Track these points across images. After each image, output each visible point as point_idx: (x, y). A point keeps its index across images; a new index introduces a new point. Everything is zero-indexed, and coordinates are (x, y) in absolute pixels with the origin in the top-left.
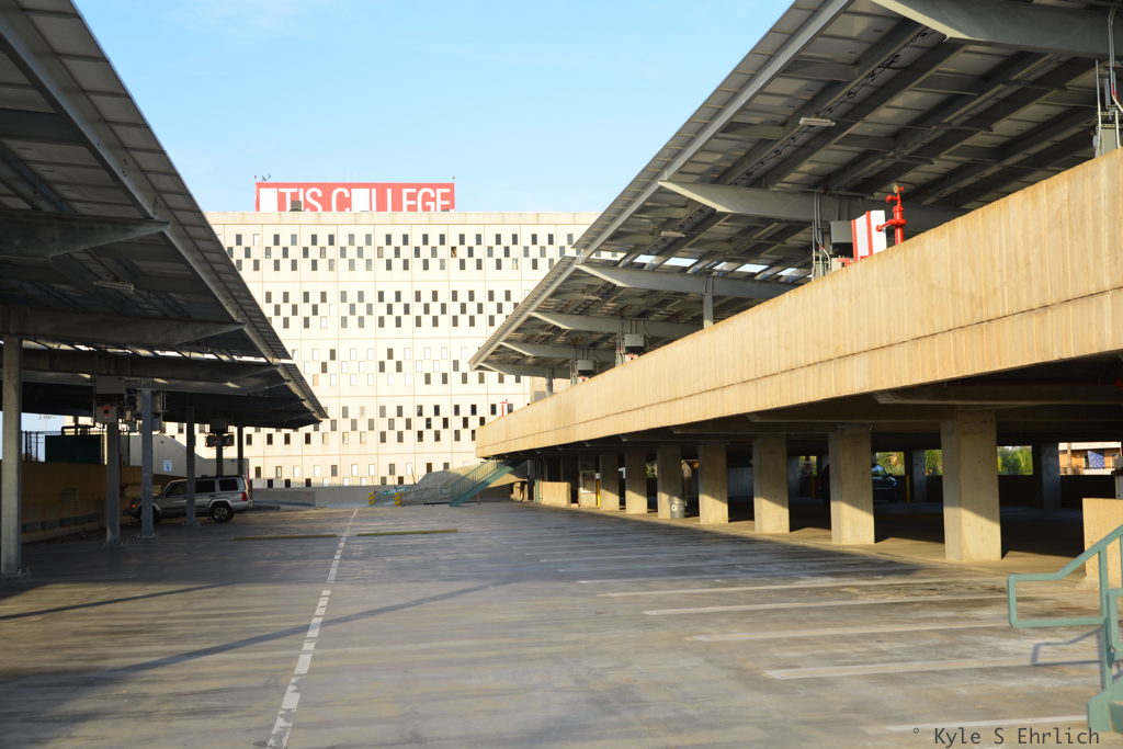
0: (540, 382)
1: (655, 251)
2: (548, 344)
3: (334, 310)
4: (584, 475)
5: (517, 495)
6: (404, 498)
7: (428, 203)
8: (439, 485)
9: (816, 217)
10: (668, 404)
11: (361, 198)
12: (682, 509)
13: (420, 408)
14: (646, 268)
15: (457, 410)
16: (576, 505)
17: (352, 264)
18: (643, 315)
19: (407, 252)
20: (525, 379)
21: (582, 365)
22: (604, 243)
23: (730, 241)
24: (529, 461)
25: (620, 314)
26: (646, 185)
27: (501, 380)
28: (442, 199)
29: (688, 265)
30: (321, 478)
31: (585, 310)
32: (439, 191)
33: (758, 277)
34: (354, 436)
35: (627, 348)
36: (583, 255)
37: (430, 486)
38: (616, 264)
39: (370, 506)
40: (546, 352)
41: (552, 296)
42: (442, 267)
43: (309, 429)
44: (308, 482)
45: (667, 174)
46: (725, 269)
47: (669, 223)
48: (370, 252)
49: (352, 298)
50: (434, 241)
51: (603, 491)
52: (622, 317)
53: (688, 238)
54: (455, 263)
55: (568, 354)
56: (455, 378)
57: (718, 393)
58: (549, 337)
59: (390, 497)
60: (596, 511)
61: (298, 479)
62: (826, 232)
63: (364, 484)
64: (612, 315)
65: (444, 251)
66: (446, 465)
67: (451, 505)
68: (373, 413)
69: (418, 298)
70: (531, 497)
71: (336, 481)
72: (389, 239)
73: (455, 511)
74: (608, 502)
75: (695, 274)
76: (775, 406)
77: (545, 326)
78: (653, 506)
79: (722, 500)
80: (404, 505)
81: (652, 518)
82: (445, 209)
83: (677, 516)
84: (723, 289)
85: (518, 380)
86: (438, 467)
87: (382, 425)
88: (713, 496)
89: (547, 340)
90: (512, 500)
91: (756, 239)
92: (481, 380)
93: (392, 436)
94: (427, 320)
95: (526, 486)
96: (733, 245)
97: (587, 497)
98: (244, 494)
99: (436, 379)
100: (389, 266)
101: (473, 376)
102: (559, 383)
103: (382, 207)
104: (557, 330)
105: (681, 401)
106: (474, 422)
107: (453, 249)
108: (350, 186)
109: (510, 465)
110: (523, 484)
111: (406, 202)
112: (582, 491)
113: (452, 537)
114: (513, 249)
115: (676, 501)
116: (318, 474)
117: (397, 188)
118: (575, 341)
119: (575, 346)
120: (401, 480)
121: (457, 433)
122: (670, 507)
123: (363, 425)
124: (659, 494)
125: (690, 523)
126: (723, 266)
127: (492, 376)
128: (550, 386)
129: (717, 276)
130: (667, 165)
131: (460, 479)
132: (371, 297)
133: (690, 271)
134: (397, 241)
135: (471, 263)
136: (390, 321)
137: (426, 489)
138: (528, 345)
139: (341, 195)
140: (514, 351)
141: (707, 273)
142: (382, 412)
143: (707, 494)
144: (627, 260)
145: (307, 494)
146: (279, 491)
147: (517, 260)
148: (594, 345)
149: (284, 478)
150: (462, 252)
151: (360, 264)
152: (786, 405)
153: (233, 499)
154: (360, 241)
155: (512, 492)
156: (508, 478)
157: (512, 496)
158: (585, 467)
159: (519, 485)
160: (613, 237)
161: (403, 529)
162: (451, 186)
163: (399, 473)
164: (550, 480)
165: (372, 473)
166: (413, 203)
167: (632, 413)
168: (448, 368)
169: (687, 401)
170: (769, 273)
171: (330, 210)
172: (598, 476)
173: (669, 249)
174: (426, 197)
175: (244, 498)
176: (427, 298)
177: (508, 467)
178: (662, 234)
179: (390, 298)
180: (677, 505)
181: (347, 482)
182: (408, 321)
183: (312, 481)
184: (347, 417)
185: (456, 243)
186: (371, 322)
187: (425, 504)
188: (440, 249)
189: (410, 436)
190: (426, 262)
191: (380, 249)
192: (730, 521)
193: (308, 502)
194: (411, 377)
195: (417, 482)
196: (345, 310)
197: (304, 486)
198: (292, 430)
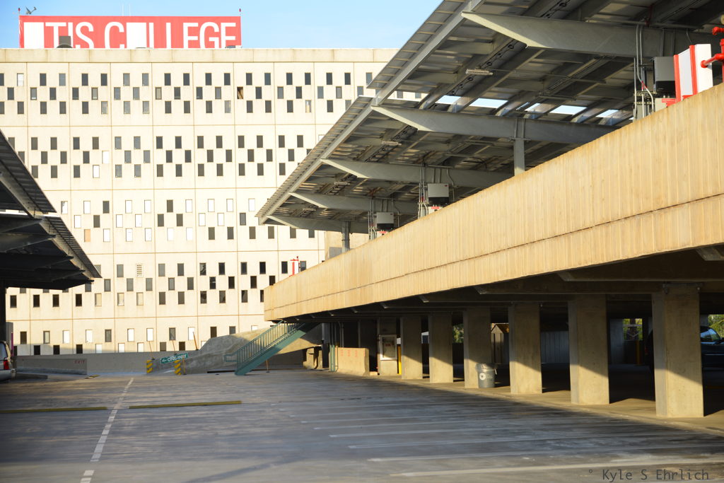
0: (336, 237)
1: (460, 92)
2: (343, 195)
3: (107, 157)
4: (384, 340)
5: (310, 362)
6: (185, 366)
7: (211, 39)
8: (224, 350)
9: (638, 52)
10: (472, 262)
11: (137, 33)
12: (491, 377)
13: (204, 266)
14: (450, 110)
15: (244, 268)
16: (375, 373)
17: (127, 106)
18: (448, 162)
19: (188, 93)
20: (320, 234)
21: (381, 218)
22: (402, 83)
23: (543, 79)
24: (323, 325)
25: (422, 161)
26: (449, 18)
27: (293, 235)
28: (227, 34)
29: (497, 107)
30: (94, 343)
31: (383, 157)
32: (224, 25)
33: (575, 120)
34: (130, 298)
35: (430, 199)
36: (381, 97)
37: (214, 352)
38: (417, 105)
39: (148, 374)
40: (341, 204)
41: (348, 140)
42: (227, 110)
43: (80, 289)
44: (79, 348)
45: (471, 5)
46: (537, 111)
47: (474, 60)
48: (147, 94)
49: (128, 144)
50: (218, 80)
51: (404, 358)
52: (425, 165)
53: (496, 76)
54: (242, 104)
55: (366, 205)
56: (242, 232)
57: (527, 248)
58: (345, 186)
59: (170, 365)
60: (397, 380)
61: (67, 344)
62: (649, 70)
63: (141, 350)
64: (414, 162)
65: (229, 93)
66: (232, 329)
67: (236, 374)
68: (151, 272)
69: (201, 144)
70: (326, 364)
71: (110, 347)
72: (168, 80)
74: (410, 370)
75: (505, 116)
76: (590, 264)
77: (339, 175)
78: (459, 374)
79: (534, 367)
80: (185, 374)
81: (458, 388)
82: (230, 45)
83: (486, 385)
84: (536, 133)
85: (312, 235)
86: (223, 332)
87: (161, 285)
88: (525, 363)
89: (341, 191)
90: (305, 368)
91: (572, 77)
92: (271, 235)
93: (172, 297)
94: (210, 169)
95: (320, 352)
96: (547, 84)
97: (387, 365)
98: (6, 361)
99: (221, 233)
100: (168, 108)
101: (262, 231)
102: (356, 238)
103: (160, 42)
104: (353, 179)
105: (487, 258)
106: (263, 281)
107: (240, 89)
108: (124, 20)
109: (302, 329)
110: (317, 349)
111: (187, 38)
112: (381, 357)
113: (235, 409)
114: (305, 89)
115: (485, 369)
116: (90, 339)
117: (177, 22)
118: (373, 191)
119: (373, 197)
120: (182, 345)
121: (244, 293)
122: (477, 376)
123: (140, 285)
124: (465, 361)
125: (500, 393)
126: (536, 108)
127: (283, 230)
128: (347, 241)
129: (530, 119)
131: (247, 345)
132: (148, 143)
133: (499, 114)
134: (177, 81)
135: (259, 105)
136: (169, 169)
137: (209, 356)
138: (321, 197)
139: (114, 29)
140: (306, 203)
141: (518, 115)
142: (162, 269)
143: (518, 361)
144: (429, 102)
145: (79, 361)
146: (47, 358)
147: (310, 102)
148: (394, 196)
149: (53, 343)
150: (249, 93)
151: (136, 106)
152: (601, 262)
154: (136, 81)
155: (305, 360)
156: (300, 343)
157: (305, 363)
158: (384, 331)
159: (312, 351)
160: (412, 76)
161: (182, 400)
162: (237, 20)
163: (180, 337)
164: (346, 346)
165: (150, 338)
166: (195, 38)
167: (433, 271)
168: (234, 221)
169: (493, 257)
170: (587, 115)
171: (103, 46)
172: (399, 341)
173: (475, 88)
174: (209, 31)
175: (6, 366)
176: (210, 143)
177: (300, 331)
178: (468, 71)
179: (169, 144)
180: (485, 373)
181: (122, 349)
182: (190, 169)
183: (84, 347)
184: (122, 276)
185: (243, 83)
186: (149, 170)
187: (208, 372)
188: (225, 90)
189: (192, 297)
190: (209, 105)
191: (158, 90)
192: (544, 391)
193: (79, 370)
194: (194, 232)
195: (199, 348)
196: (119, 157)
197: (75, 352)
198: (61, 291)
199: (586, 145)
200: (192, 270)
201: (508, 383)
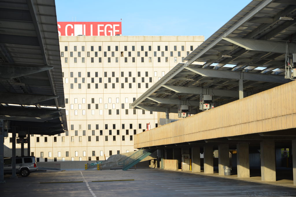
0: (163, 115)
1: (218, 62)
2: (168, 98)
4: (184, 157)
5: (152, 165)
6: (101, 167)
7: (109, 31)
8: (117, 160)
10: (226, 128)
11: (79, 29)
12: (229, 171)
13: (107, 125)
14: (214, 68)
15: (123, 126)
16: (181, 170)
17: (75, 59)
18: (212, 87)
19: (101, 54)
20: (155, 113)
21: (183, 107)
22: (198, 59)
24: (158, 150)
25: (201, 86)
26: (216, 38)
27: (144, 113)
28: (116, 29)
29: (232, 67)
30: (61, 157)
31: (186, 84)
32: (114, 26)
33: (263, 72)
34: (76, 138)
35: (205, 101)
36: (189, 63)
37: (112, 161)
38: (201, 67)
39: (86, 170)
40: (166, 102)
42: (117, 61)
43: (56, 136)
44: (55, 160)
45: (226, 35)
46: (248, 68)
47: (224, 52)
48: (84, 54)
49: (76, 75)
50: (113, 49)
51: (193, 164)
52: (203, 87)
53: (234, 57)
54: (123, 59)
55: (177, 102)
56: (122, 112)
57: (247, 124)
58: (168, 95)
59: (95, 166)
60: (191, 173)
61: (50, 157)
62: (291, 58)
63: (81, 160)
64: (198, 86)
65: (117, 54)
66: (118, 152)
67: (123, 170)
68: (85, 128)
69: (106, 75)
70: (158, 166)
71: (68, 159)
72: (92, 49)
73: (126, 173)
74: (196, 168)
75: (235, 71)
76: (270, 131)
77: (167, 90)
78: (216, 170)
79: (247, 167)
80: (101, 170)
81: (216, 175)
82: (117, 34)
83: (227, 174)
84: (248, 77)
85: (151, 113)
86: (114, 153)
87: (89, 133)
88: (243, 166)
89: (167, 96)
90: (150, 168)
91: (262, 58)
92: (135, 113)
93: (93, 138)
94: (110, 85)
95: (156, 161)
96: (252, 60)
97: (185, 167)
98: (35, 164)
99: (114, 112)
100: (92, 60)
101: (131, 111)
103: (88, 33)
104: (173, 92)
105: (232, 127)
106: (131, 132)
107: (122, 53)
108: (73, 23)
109: (150, 152)
110: (155, 160)
111: (99, 31)
112: (183, 163)
114: (149, 53)
115: (227, 168)
116: (60, 156)
117: (95, 24)
118: (180, 97)
119: (180, 99)
120: (98, 158)
121: (123, 137)
122: (224, 171)
123: (80, 133)
124: (219, 165)
125: (233, 177)
127: (139, 111)
128: (168, 116)
129: (245, 72)
130: (225, 31)
132: (84, 75)
133: (233, 70)
134: (96, 49)
135: (130, 59)
136: (93, 85)
137: (111, 162)
138: (159, 99)
139: (69, 27)
140: (152, 101)
141: (240, 71)
142: (89, 127)
143: (241, 165)
144: (207, 65)
146: (42, 163)
147: (151, 58)
148: (189, 99)
149: (45, 157)
150: (126, 54)
151: (79, 59)
152: (274, 130)
153: (30, 167)
154: (79, 49)
155: (150, 164)
156: (148, 158)
157: (150, 166)
158: (184, 153)
159: (153, 161)
160: (201, 57)
162: (120, 23)
163: (97, 155)
164: (168, 159)
165: (85, 155)
166: (103, 31)
167: (211, 131)
168: (119, 107)
169: (234, 127)
170: (268, 70)
171: (65, 35)
174: (108, 28)
175: (35, 166)
176: (110, 75)
177: (149, 153)
178: (223, 56)
179: (93, 75)
180: (227, 170)
181: (73, 160)
182: (101, 86)
183: (57, 159)
184: (73, 129)
185: (123, 50)
186: (84, 86)
187: (111, 169)
188: (116, 53)
189: (102, 138)
190: (109, 59)
191: (88, 53)
192: (250, 177)
193: (57, 168)
194: (102, 112)
195: (106, 159)
196: (72, 81)
197: (54, 161)
198: (48, 136)
199: (269, 90)
200: (102, 127)
201: (236, 174)
